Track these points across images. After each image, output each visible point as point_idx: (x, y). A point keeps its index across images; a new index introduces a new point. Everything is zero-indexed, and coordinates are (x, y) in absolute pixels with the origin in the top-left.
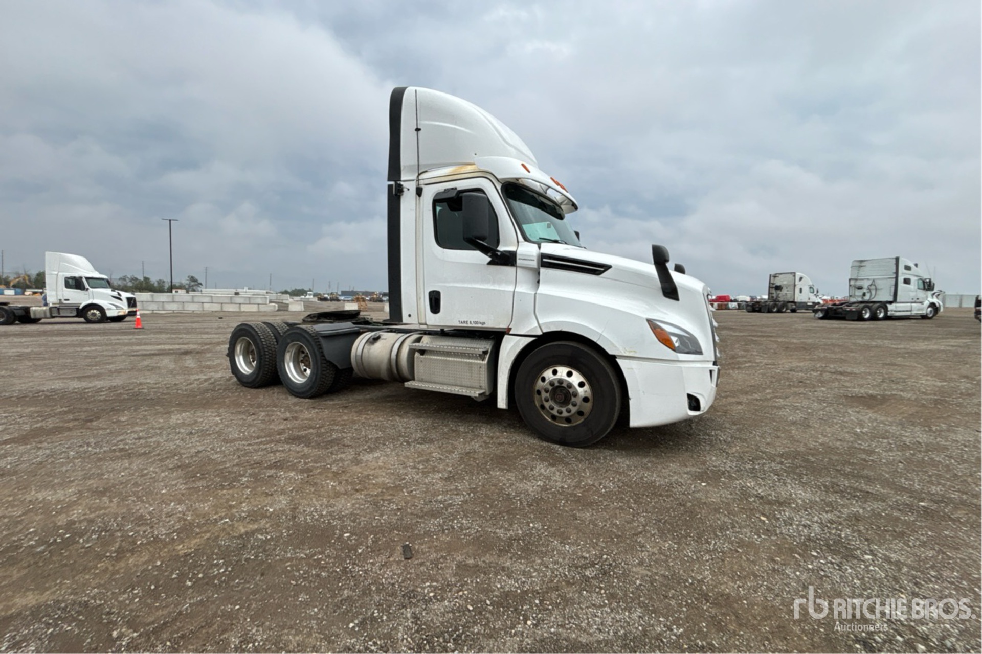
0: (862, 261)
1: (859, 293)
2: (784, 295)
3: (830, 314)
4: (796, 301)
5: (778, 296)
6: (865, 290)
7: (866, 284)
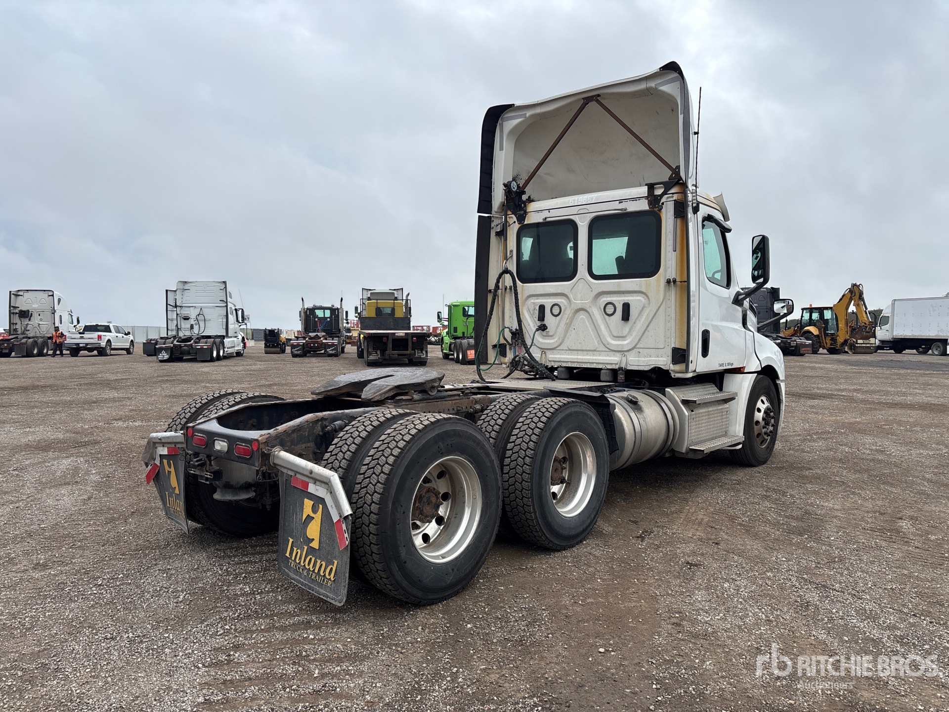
1: (186, 325)
6: (192, 322)
7: (193, 313)
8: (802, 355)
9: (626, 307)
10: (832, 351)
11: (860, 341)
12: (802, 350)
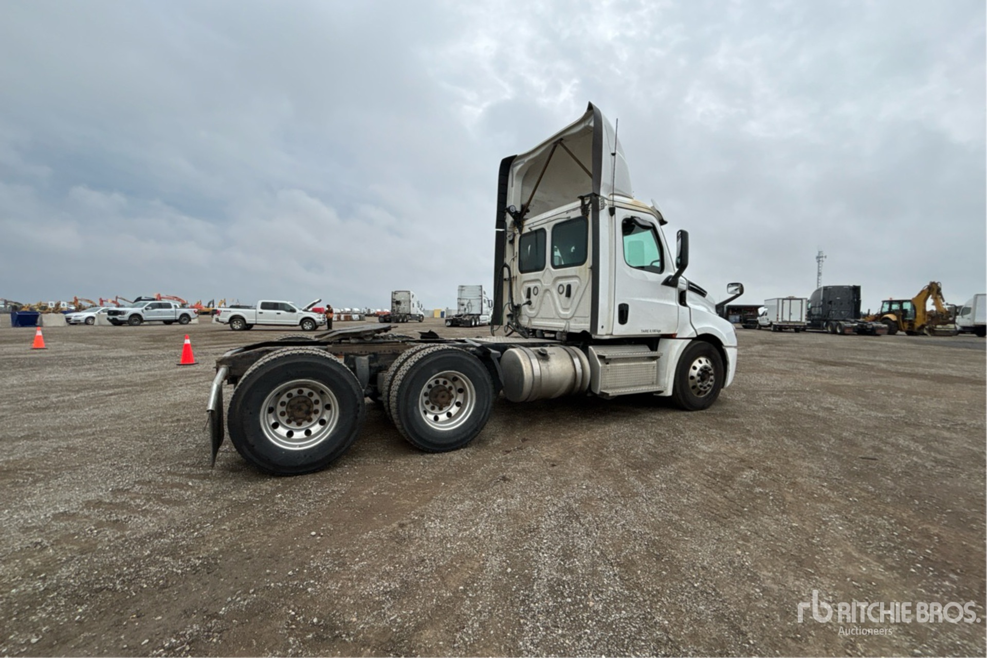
0: (462, 286)
1: (462, 308)
2: (403, 308)
3: (455, 323)
4: (412, 313)
5: (398, 310)
6: (465, 306)
7: (466, 302)
8: (878, 335)
9: (569, 287)
10: (910, 333)
11: (939, 326)
12: (878, 332)
